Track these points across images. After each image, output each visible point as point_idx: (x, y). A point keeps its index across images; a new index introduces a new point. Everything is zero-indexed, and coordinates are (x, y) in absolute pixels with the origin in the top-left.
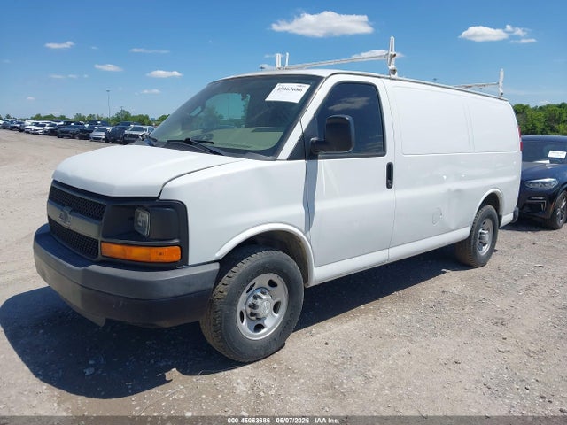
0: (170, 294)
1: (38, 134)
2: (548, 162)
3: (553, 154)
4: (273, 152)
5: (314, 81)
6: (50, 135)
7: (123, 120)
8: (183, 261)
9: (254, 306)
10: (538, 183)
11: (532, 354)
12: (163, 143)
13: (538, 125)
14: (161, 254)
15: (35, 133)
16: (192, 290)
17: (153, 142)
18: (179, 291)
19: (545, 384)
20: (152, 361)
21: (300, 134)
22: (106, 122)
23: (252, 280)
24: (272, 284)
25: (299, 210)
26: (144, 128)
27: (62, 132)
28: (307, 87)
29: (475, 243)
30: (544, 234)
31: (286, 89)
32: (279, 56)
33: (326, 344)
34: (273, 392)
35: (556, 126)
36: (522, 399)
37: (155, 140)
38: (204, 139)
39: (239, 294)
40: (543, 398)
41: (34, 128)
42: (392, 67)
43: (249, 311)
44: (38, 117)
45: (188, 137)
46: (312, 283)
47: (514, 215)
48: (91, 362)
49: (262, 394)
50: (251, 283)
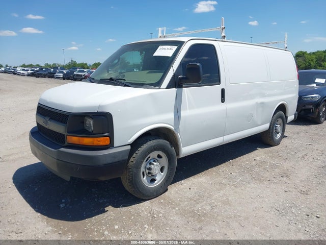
0: (105, 163)
1: (24, 75)
2: (315, 85)
3: (318, 80)
4: (158, 84)
5: (180, 44)
6: (31, 76)
7: (73, 66)
8: (111, 145)
9: (150, 169)
10: (309, 97)
11: (303, 193)
12: (97, 80)
13: (312, 63)
14: (99, 141)
15: (23, 75)
16: (116, 160)
17: (92, 80)
18: (109, 161)
19: (309, 208)
20: (96, 200)
21: (172, 74)
22: (63, 68)
23: (148, 154)
24: (159, 157)
25: (171, 116)
26: (85, 70)
27: (38, 74)
28: (176, 47)
29: (272, 132)
30: (313, 126)
31: (164, 49)
32: (160, 29)
33: (190, 189)
34: (161, 215)
35: (323, 63)
36: (296, 216)
37: (93, 79)
38: (120, 77)
39: (142, 163)
40: (308, 215)
41: (22, 72)
42: (223, 34)
43: (147, 171)
44: (24, 66)
45: (112, 77)
46: (181, 156)
47: (295, 116)
48: (63, 201)
49: (155, 216)
50: (148, 156)
